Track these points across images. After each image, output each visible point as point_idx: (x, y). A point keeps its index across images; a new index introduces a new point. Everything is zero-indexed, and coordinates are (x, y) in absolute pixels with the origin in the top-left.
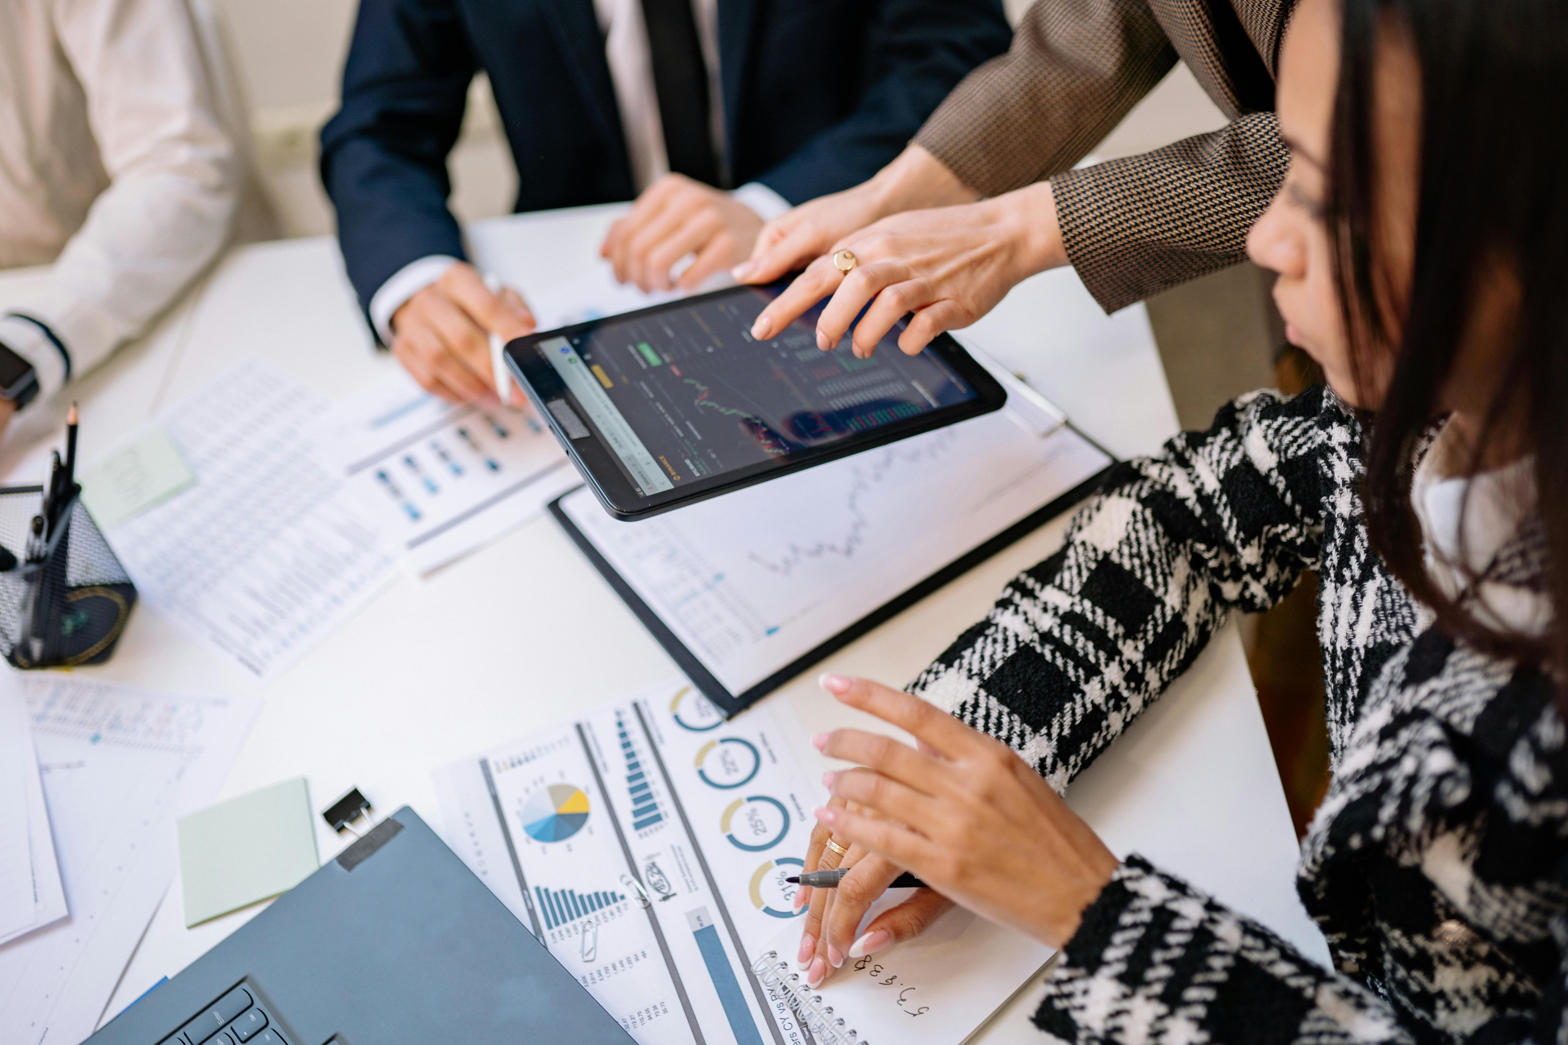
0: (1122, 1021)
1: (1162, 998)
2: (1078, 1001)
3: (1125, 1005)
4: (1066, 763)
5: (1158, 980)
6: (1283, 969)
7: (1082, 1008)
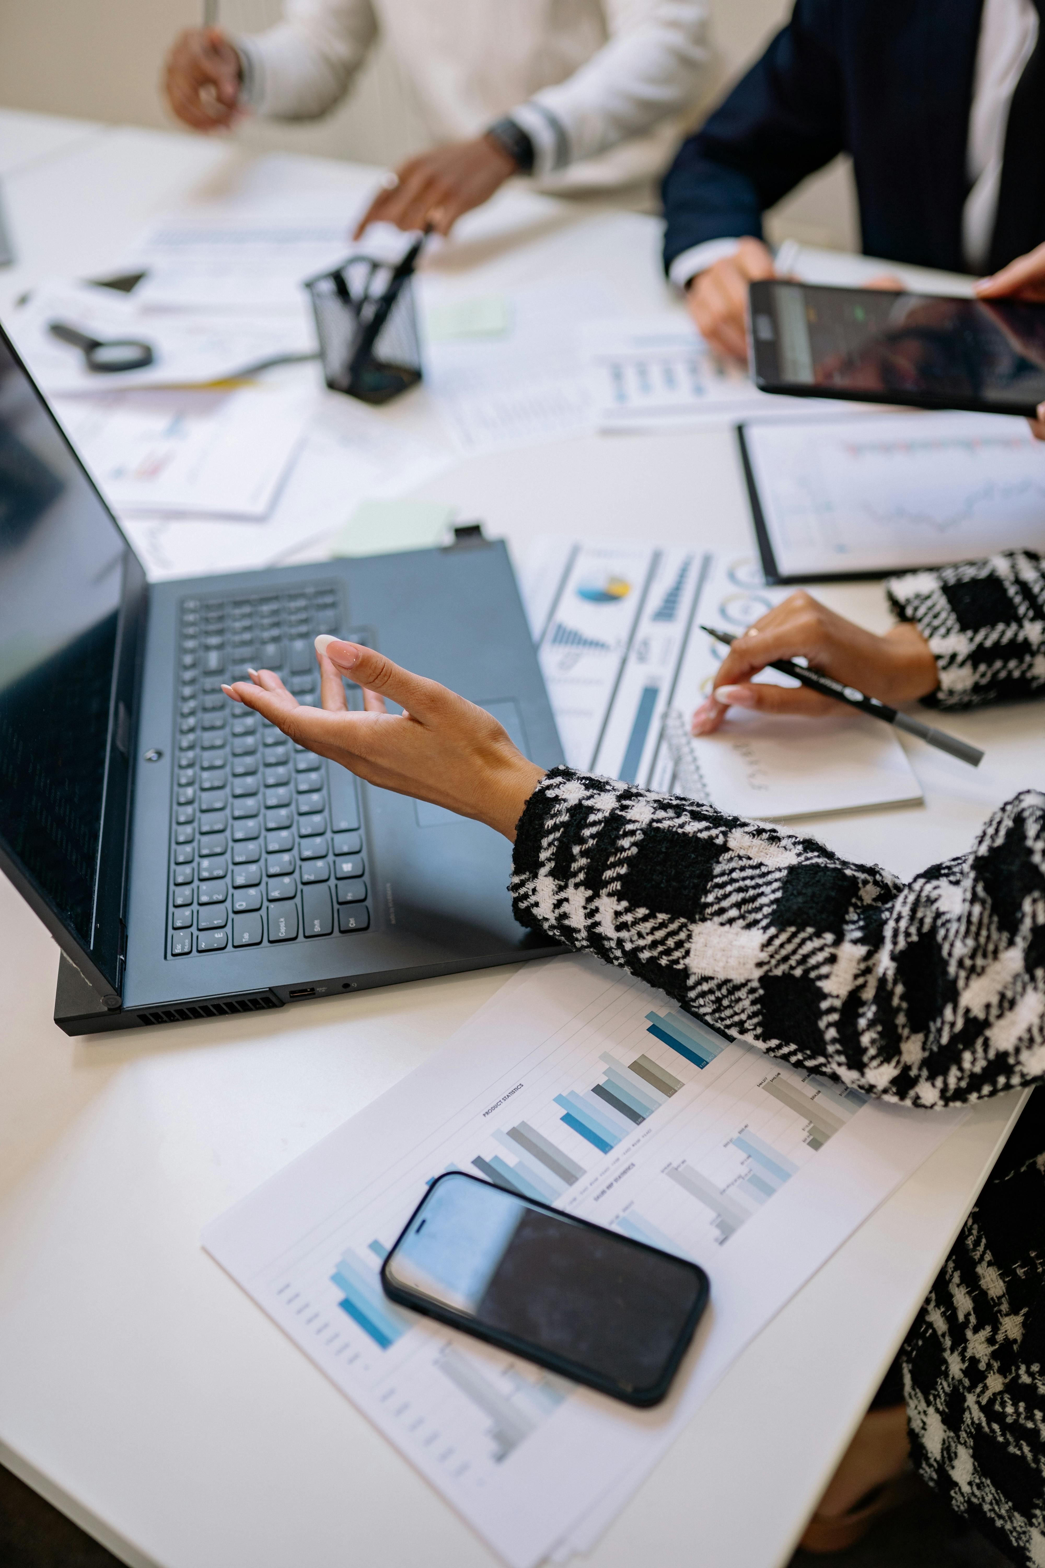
0: (565, 907)
1: (586, 884)
2: (533, 899)
3: (563, 895)
4: (975, 667)
5: (581, 869)
6: (693, 827)
7: (537, 904)
